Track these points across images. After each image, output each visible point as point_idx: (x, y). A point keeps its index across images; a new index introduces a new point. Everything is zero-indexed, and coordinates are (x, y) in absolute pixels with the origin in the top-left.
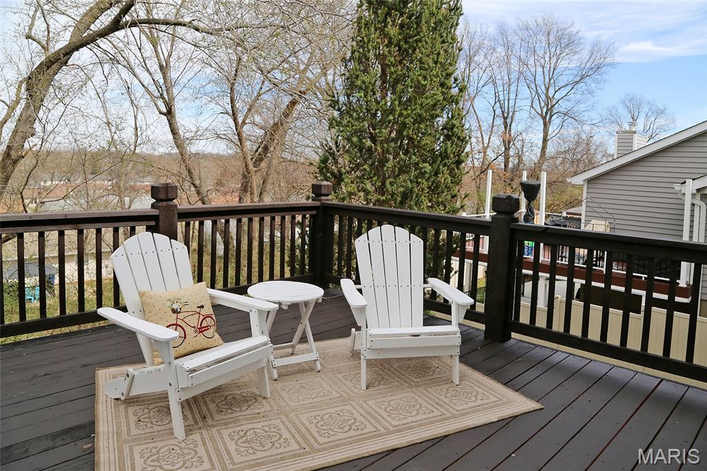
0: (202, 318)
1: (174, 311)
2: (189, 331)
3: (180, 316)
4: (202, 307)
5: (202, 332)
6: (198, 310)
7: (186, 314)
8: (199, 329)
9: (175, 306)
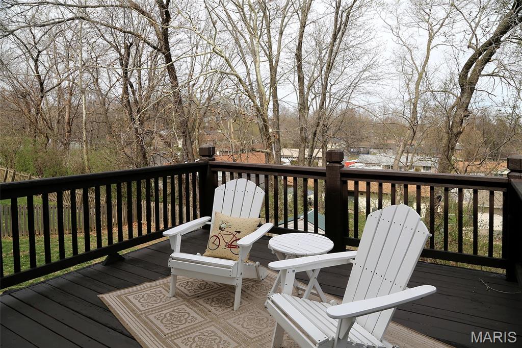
0: (234, 239)
1: (221, 229)
2: (223, 244)
3: (222, 233)
4: (239, 232)
5: (230, 247)
6: (235, 233)
7: (226, 233)
8: (229, 245)
9: (223, 226)
